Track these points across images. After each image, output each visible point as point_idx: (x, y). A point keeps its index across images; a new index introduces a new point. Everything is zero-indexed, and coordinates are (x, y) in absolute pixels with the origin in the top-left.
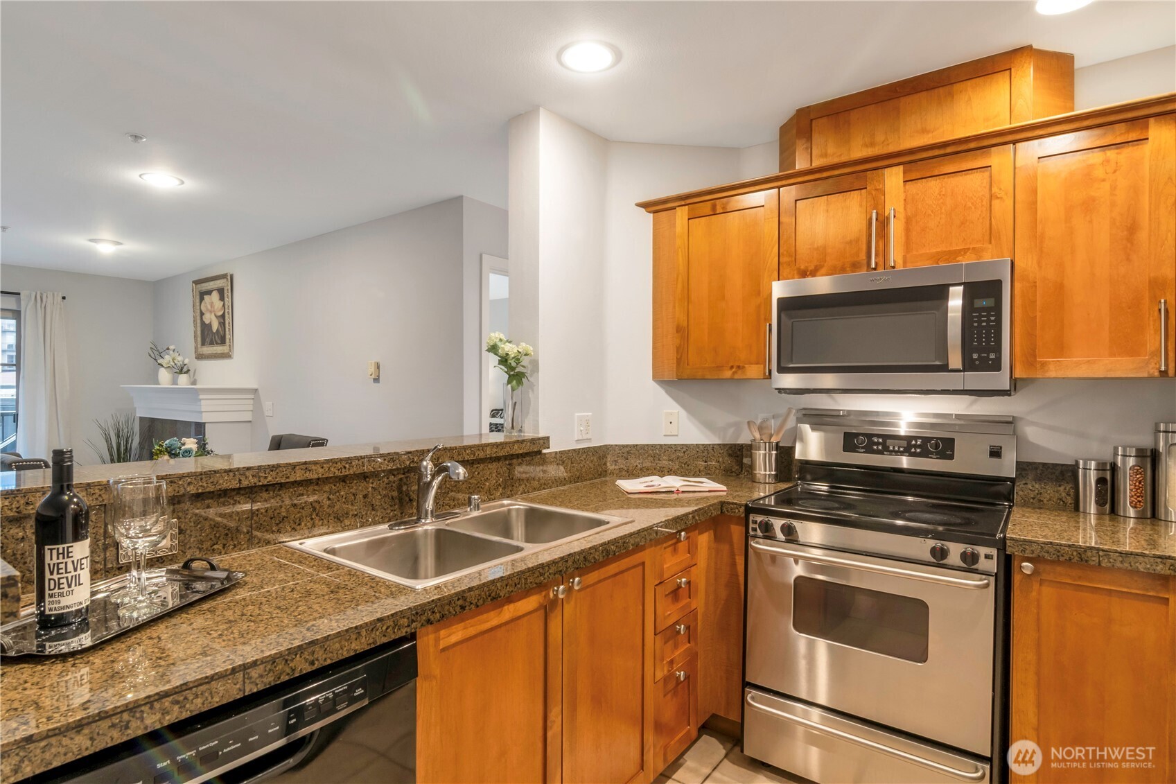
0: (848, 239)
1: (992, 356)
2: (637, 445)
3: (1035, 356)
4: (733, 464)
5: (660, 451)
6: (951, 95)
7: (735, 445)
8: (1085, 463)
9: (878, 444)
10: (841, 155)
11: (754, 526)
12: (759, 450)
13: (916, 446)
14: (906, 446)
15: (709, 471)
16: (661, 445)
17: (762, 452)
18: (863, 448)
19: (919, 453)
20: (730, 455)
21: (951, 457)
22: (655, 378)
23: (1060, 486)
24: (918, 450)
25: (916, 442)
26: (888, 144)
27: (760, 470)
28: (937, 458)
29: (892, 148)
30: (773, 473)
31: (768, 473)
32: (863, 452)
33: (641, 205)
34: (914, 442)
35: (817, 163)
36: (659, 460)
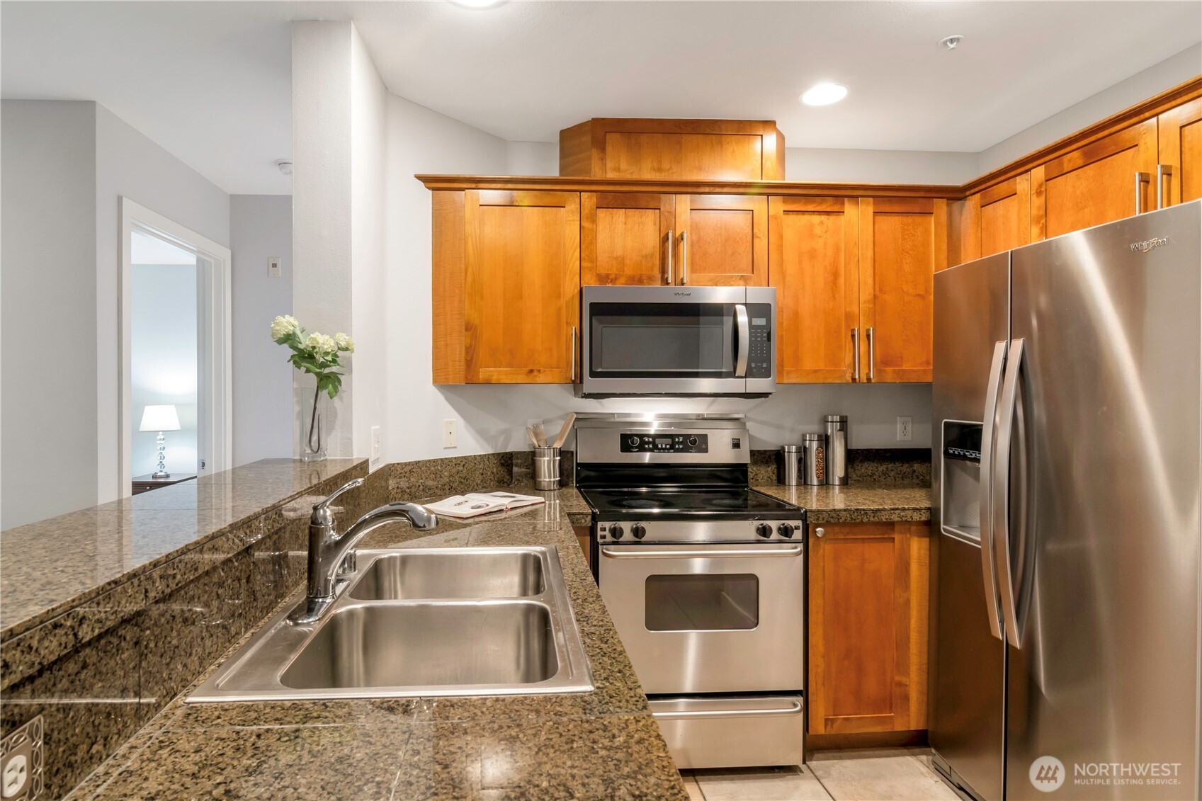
0: (644, 253)
1: (765, 365)
2: (419, 462)
3: (783, 366)
4: (505, 474)
5: (441, 466)
6: (720, 143)
7: (506, 453)
8: (789, 449)
9: (648, 443)
10: (632, 173)
11: (603, 533)
12: (544, 456)
13: (679, 443)
14: (671, 443)
15: (485, 485)
16: (441, 459)
17: (546, 459)
18: (636, 447)
19: (682, 449)
20: (502, 465)
21: (706, 451)
22: (435, 381)
23: (768, 467)
24: (681, 446)
25: (679, 439)
26: (673, 173)
27: (545, 477)
28: (696, 452)
29: (676, 177)
30: (558, 479)
31: (553, 479)
32: (637, 451)
33: (419, 178)
34: (677, 440)
35: (611, 175)
36: (441, 477)
